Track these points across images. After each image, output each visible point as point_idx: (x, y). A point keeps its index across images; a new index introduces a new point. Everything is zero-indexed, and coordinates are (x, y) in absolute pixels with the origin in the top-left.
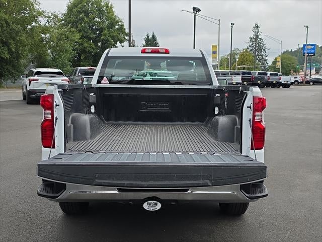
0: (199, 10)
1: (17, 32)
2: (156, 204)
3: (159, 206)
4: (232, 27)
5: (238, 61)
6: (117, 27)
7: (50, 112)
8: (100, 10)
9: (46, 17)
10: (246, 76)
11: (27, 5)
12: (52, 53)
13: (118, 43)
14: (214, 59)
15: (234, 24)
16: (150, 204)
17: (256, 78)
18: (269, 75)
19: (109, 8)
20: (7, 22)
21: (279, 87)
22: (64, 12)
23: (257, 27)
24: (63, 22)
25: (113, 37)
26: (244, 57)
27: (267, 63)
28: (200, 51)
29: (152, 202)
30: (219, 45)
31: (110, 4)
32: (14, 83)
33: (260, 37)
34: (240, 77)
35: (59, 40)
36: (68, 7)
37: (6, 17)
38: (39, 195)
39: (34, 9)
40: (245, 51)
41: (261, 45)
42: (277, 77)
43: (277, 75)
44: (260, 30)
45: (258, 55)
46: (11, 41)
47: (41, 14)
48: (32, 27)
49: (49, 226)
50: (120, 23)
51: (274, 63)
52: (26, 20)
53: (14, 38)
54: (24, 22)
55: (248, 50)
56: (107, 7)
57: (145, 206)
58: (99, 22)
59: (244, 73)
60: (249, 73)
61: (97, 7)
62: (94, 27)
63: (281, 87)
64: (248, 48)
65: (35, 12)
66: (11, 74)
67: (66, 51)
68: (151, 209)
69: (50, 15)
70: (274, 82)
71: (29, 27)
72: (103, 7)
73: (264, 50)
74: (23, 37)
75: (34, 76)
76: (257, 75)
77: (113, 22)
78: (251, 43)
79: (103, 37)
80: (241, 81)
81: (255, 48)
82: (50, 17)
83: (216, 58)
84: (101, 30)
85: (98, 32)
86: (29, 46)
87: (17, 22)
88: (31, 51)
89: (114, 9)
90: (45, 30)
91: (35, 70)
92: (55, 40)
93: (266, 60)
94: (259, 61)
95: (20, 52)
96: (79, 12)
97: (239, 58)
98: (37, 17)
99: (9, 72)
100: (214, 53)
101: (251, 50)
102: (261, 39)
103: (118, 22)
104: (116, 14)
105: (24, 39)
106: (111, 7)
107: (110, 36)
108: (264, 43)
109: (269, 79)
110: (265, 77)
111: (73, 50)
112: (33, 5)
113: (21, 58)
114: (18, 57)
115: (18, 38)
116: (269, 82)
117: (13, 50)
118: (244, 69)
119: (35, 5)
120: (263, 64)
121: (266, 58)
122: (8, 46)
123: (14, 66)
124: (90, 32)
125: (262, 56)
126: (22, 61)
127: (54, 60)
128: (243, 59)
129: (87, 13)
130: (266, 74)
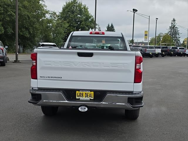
0: (137, 11)
1: (34, 23)
2: (85, 108)
3: (86, 109)
4: (157, 20)
5: (162, 41)
6: (90, 20)
7: (35, 61)
8: (81, 10)
9: (50, 14)
10: (165, 49)
11: (40, 7)
12: (53, 34)
13: (90, 29)
14: (146, 39)
15: (158, 19)
16: (82, 108)
17: (171, 50)
18: (178, 49)
19: (86, 9)
20: (28, 17)
21: (185, 56)
22: (61, 12)
23: (174, 20)
24: (60, 17)
25: (87, 26)
26: (166, 38)
27: (180, 42)
28: (121, 33)
29: (83, 107)
30: (149, 31)
31: (86, 7)
32: (31, 51)
33: (176, 26)
34: (160, 50)
35: (57, 27)
36: (63, 8)
37: (28, 14)
38: (29, 102)
39: (44, 9)
40: (166, 34)
41: (177, 31)
42: (183, 50)
43: (183, 49)
44: (176, 22)
45: (174, 37)
46: (31, 28)
47: (47, 12)
48: (43, 20)
49: (36, 120)
50: (92, 18)
51: (184, 42)
52: (39, 16)
53: (32, 26)
54: (38, 17)
55: (168, 34)
56: (85, 8)
57: (80, 109)
58: (80, 17)
59: (163, 48)
60: (167, 48)
61: (79, 9)
62: (77, 20)
63: (186, 56)
64: (168, 33)
65: (44, 11)
66: (30, 46)
67: (61, 33)
68: (83, 111)
69: (52, 12)
70: (182, 53)
71: (41, 20)
72: (83, 8)
73: (178, 34)
74: (37, 25)
75: (40, 47)
76: (171, 48)
77: (88, 17)
78: (170, 30)
79: (81, 26)
80: (161, 52)
81: (173, 33)
82: (52, 14)
83: (147, 38)
84: (81, 22)
85: (79, 23)
86: (40, 31)
87: (34, 17)
88: (41, 33)
89: (88, 10)
90: (49, 21)
91: (41, 44)
92: (55, 27)
93: (179, 40)
94: (175, 41)
95: (35, 34)
96: (69, 11)
97: (162, 39)
98: (45, 14)
99: (29, 44)
100: (146, 35)
101: (170, 34)
102: (176, 27)
103: (90, 17)
104: (89, 13)
105: (38, 26)
106: (87, 9)
107: (86, 25)
108: (178, 30)
109: (178, 51)
110: (176, 50)
111: (64, 33)
112: (43, 7)
113: (35, 37)
114: (34, 37)
115: (34, 26)
116: (178, 53)
117: (32, 32)
118: (165, 45)
119: (44, 7)
120: (177, 42)
121: (179, 39)
122: (29, 30)
123: (31, 42)
124: (74, 23)
125: (177, 37)
126: (36, 39)
127: (54, 38)
128: (165, 39)
129: (73, 12)
130: (177, 48)
